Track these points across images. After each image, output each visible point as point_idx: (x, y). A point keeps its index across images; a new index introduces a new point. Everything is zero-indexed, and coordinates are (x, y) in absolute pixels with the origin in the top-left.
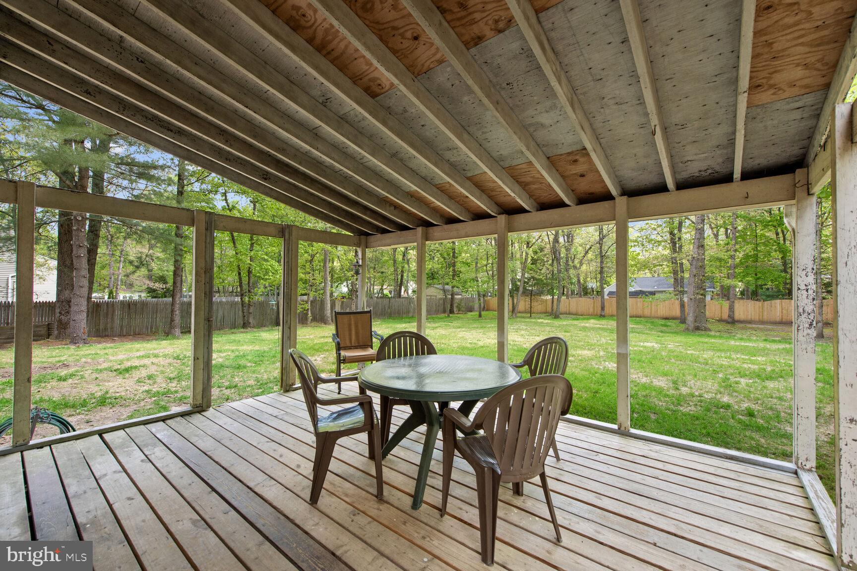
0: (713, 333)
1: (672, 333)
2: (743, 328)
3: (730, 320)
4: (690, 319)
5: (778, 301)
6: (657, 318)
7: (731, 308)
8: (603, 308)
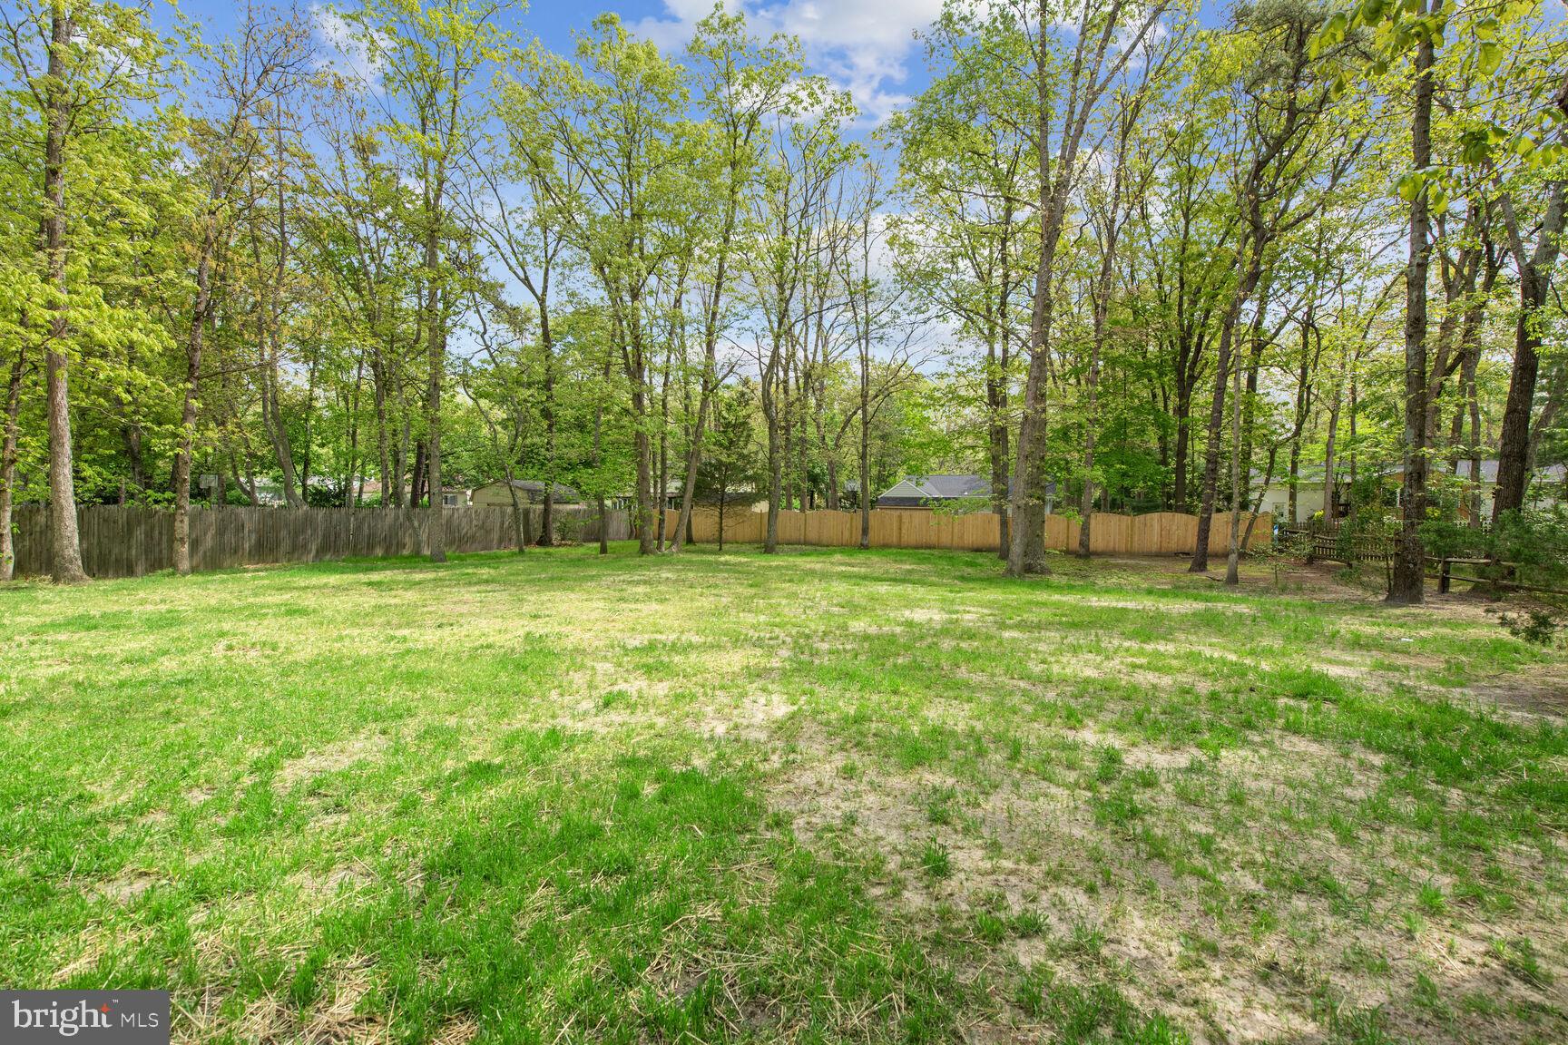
0: (1054, 579)
1: (982, 580)
2: (1106, 567)
3: (1082, 551)
4: (1016, 548)
5: (1155, 516)
6: (963, 549)
7: (1085, 529)
8: (865, 531)
